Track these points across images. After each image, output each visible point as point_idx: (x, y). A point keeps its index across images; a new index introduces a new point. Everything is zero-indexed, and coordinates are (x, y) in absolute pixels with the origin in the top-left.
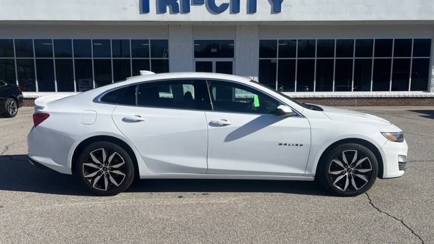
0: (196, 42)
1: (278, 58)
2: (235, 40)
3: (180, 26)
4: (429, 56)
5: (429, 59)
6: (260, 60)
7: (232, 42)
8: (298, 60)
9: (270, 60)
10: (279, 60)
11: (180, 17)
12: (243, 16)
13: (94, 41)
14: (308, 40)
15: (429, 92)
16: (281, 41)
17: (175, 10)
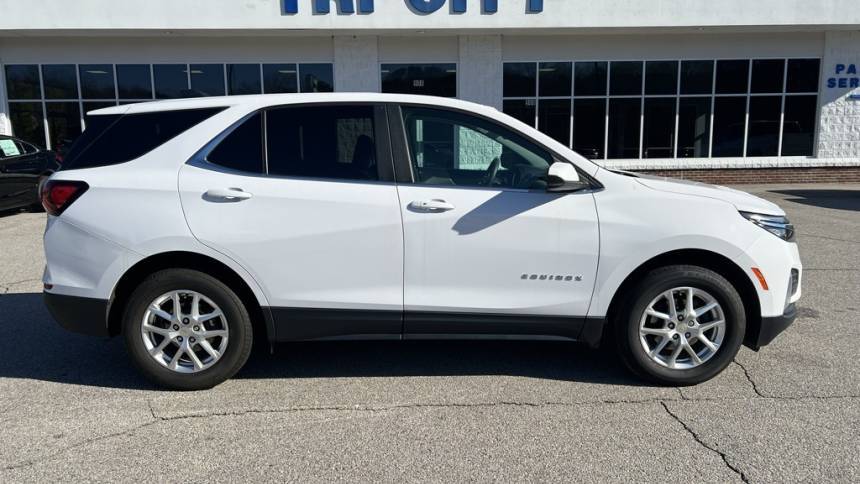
0: (384, 67)
1: (537, 98)
2: (457, 62)
3: (355, 37)
4: (816, 91)
5: (815, 97)
6: (504, 101)
7: (453, 66)
8: (575, 100)
9: (524, 101)
10: (540, 101)
11: (356, 21)
12: (473, 18)
13: (193, 67)
14: (596, 63)
15: (816, 157)
16: (543, 65)
17: (345, 8)
